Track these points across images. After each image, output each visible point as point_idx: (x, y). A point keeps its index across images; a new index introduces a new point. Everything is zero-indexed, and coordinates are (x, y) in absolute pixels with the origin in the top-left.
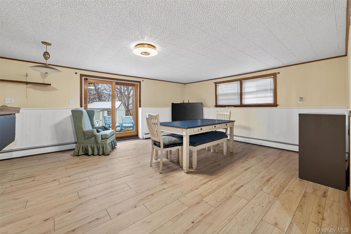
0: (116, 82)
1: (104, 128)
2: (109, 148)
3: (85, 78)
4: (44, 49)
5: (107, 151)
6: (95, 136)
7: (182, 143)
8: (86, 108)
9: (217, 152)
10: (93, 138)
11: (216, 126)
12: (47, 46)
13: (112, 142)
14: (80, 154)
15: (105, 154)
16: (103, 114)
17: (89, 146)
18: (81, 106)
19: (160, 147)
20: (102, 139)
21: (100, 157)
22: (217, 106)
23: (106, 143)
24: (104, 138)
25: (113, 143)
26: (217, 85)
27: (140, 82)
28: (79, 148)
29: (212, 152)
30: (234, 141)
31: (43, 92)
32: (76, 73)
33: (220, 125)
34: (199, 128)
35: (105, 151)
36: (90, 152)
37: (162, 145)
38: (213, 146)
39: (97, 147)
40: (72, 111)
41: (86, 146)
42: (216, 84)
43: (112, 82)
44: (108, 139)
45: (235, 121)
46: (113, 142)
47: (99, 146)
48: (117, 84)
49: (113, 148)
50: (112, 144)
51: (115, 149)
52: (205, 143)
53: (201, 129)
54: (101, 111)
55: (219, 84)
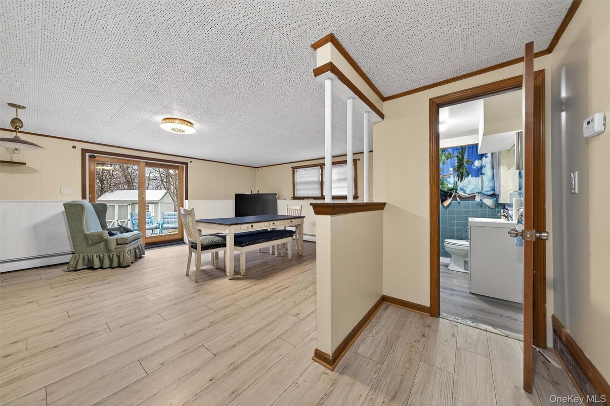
0: (146, 163)
1: (123, 229)
2: (129, 257)
3: (90, 155)
4: (12, 113)
5: (125, 261)
6: (106, 242)
7: (226, 244)
8: (92, 200)
9: (282, 255)
10: (102, 244)
11: (275, 222)
12: (18, 109)
13: (135, 248)
14: (78, 268)
15: (121, 266)
16: (133, 210)
17: (95, 256)
18: (84, 197)
19: (196, 249)
20: (117, 245)
21: (114, 270)
22: (294, 198)
23: (123, 249)
24: (122, 243)
25: (137, 251)
26: (295, 170)
27: (186, 164)
28: (77, 259)
29: (276, 255)
30: (304, 241)
31: (11, 176)
32: (74, 147)
33: (282, 221)
34: (249, 225)
35: (121, 261)
36: (97, 264)
37: (199, 247)
38: (278, 245)
39: (109, 256)
40: (64, 205)
41: (89, 257)
42: (294, 168)
43: (140, 161)
44: (127, 244)
45: (304, 217)
46: (139, 248)
47: (113, 255)
48: (148, 164)
49: (138, 256)
50: (135, 251)
51: (142, 259)
52: (257, 243)
53: (252, 226)
54: (130, 205)
55: (297, 170)
